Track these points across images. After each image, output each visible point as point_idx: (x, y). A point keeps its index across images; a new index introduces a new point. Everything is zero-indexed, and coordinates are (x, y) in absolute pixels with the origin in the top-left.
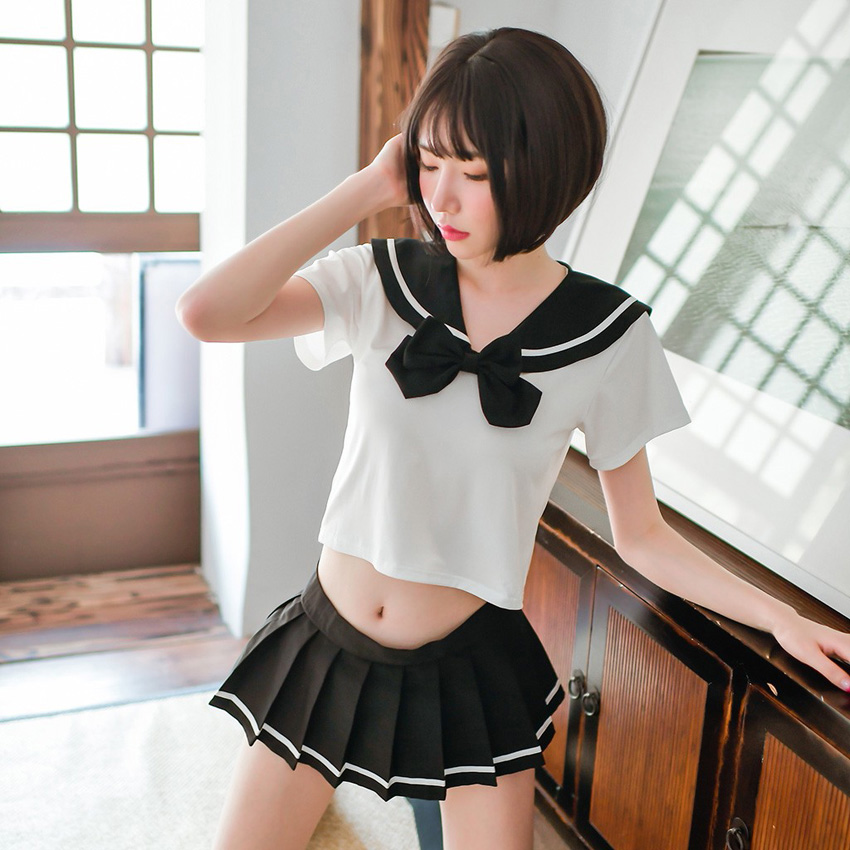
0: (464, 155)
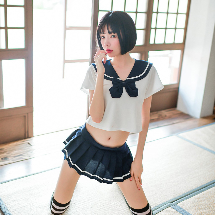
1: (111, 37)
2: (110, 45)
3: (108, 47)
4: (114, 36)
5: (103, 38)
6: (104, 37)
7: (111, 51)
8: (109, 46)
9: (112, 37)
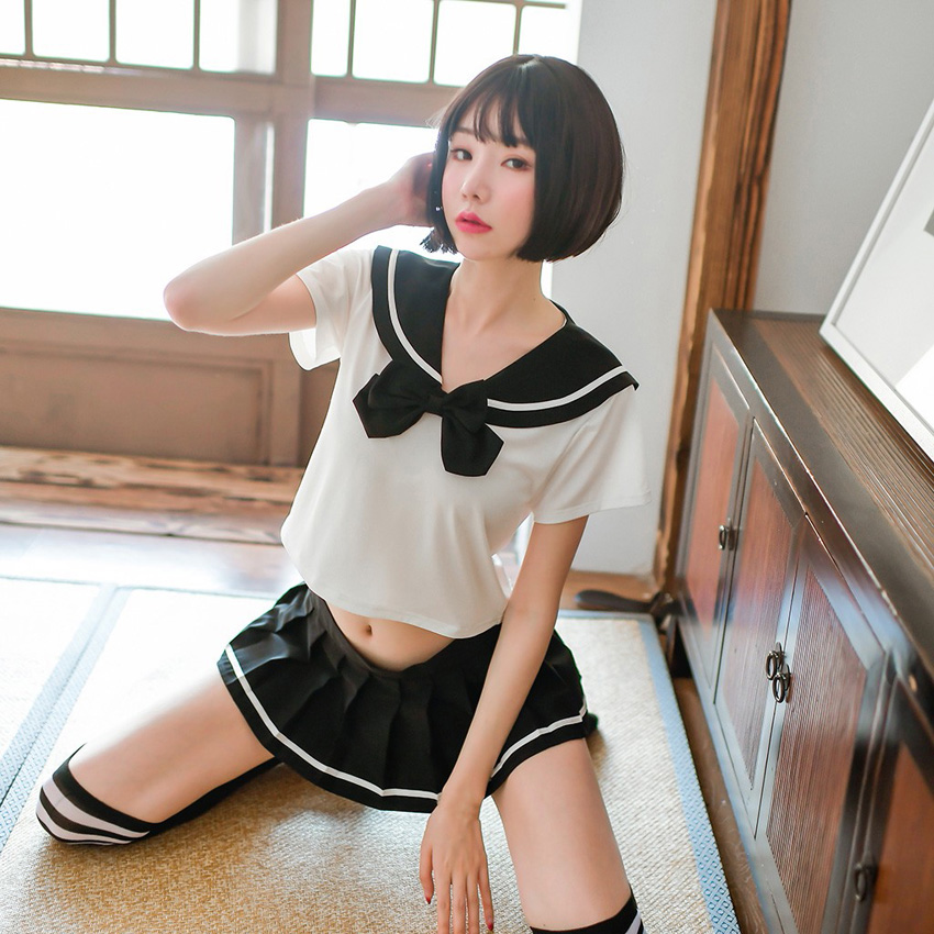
0: (509, 140)
1: (504, 164)
2: (488, 199)
3: (475, 203)
4: (520, 164)
5: (460, 155)
6: (468, 156)
7: (481, 228)
8: (481, 204)
9: (511, 164)
